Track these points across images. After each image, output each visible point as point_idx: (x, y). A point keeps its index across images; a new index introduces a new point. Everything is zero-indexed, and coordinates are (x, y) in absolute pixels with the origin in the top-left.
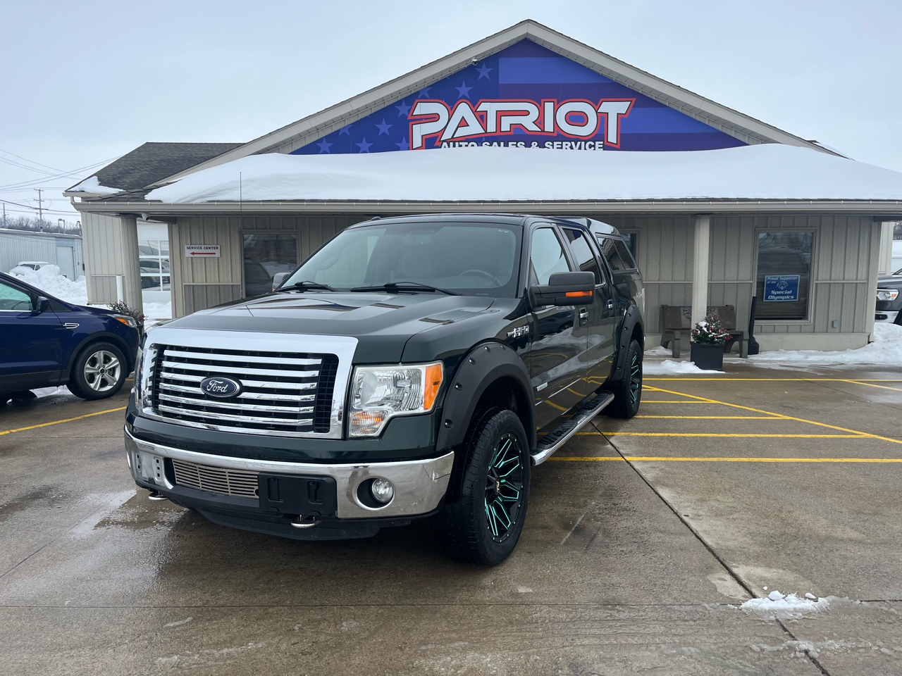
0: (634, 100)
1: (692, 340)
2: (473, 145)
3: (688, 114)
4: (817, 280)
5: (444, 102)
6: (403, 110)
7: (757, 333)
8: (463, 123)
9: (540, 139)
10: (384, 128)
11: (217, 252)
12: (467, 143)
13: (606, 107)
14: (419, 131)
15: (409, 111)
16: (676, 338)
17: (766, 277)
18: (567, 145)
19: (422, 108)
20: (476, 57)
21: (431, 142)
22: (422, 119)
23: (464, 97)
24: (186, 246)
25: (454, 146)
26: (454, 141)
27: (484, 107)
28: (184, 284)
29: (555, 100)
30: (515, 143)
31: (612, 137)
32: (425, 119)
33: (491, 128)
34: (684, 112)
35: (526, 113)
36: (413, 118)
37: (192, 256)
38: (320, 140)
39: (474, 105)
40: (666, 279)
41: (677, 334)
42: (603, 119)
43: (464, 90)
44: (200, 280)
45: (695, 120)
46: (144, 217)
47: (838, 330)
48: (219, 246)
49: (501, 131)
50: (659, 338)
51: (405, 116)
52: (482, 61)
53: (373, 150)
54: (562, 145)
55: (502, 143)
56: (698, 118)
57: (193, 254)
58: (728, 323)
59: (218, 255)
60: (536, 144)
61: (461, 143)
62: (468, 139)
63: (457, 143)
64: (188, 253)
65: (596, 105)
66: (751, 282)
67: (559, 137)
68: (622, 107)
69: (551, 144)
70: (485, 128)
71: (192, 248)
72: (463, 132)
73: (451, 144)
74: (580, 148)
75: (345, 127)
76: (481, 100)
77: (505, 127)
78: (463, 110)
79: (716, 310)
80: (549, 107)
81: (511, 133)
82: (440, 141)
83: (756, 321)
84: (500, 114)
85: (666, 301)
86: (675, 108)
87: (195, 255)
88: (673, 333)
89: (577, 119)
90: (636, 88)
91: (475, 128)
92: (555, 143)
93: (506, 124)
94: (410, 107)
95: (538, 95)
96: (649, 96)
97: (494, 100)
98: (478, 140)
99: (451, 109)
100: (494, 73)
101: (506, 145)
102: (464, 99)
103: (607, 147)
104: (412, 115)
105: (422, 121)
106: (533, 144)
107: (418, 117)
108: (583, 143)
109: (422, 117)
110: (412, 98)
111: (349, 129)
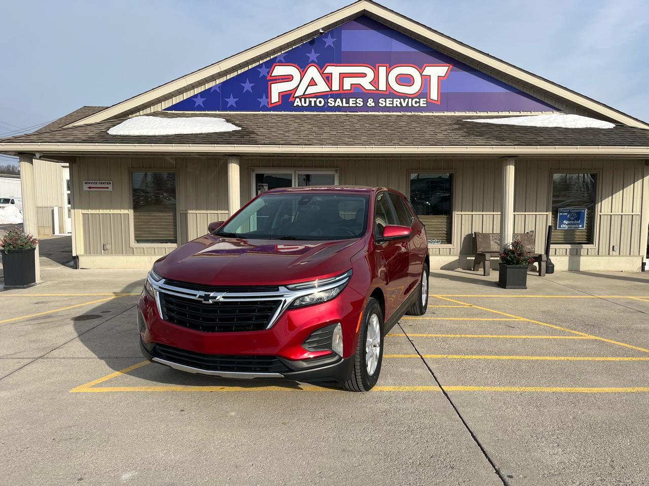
0: (451, 65)
4: (601, 212)
5: (296, 66)
6: (263, 72)
7: (552, 256)
8: (313, 83)
9: (376, 96)
10: (248, 86)
11: (110, 187)
12: (315, 99)
13: (429, 71)
14: (276, 89)
15: (268, 73)
16: (486, 259)
17: (559, 209)
19: (279, 71)
20: (323, 28)
21: (286, 98)
22: (279, 79)
23: (313, 62)
24: (84, 182)
26: (305, 97)
27: (329, 70)
28: (82, 213)
29: (388, 65)
30: (355, 99)
31: (434, 95)
32: (282, 79)
34: (493, 75)
35: (363, 75)
36: (271, 78)
37: (89, 189)
38: (195, 96)
39: (321, 68)
42: (426, 80)
43: (313, 56)
46: (38, 156)
47: (617, 253)
48: (111, 182)
49: (343, 90)
51: (264, 77)
54: (393, 101)
55: (344, 100)
57: (90, 188)
58: (529, 247)
59: (110, 189)
60: (372, 100)
61: (310, 99)
62: (317, 96)
63: (307, 100)
64: (85, 187)
65: (421, 69)
67: (391, 95)
68: (442, 71)
69: (384, 100)
70: (330, 86)
71: (89, 183)
72: (312, 90)
73: (303, 100)
74: (408, 104)
75: (216, 85)
76: (327, 64)
77: (347, 86)
78: (313, 72)
79: (519, 237)
80: (382, 70)
81: (352, 91)
82: (293, 97)
83: (551, 245)
84: (342, 76)
85: (476, 230)
87: (92, 189)
89: (405, 80)
90: (453, 56)
91: (322, 87)
92: (388, 100)
93: (348, 83)
94: (269, 69)
95: (373, 60)
96: (464, 62)
97: (338, 65)
98: (324, 96)
99: (303, 71)
100: (338, 43)
101: (347, 101)
102: (313, 63)
103: (430, 103)
104: (271, 76)
105: (278, 81)
106: (369, 100)
107: (275, 78)
108: (410, 100)
109: (279, 77)
110: (271, 63)
111: (219, 87)
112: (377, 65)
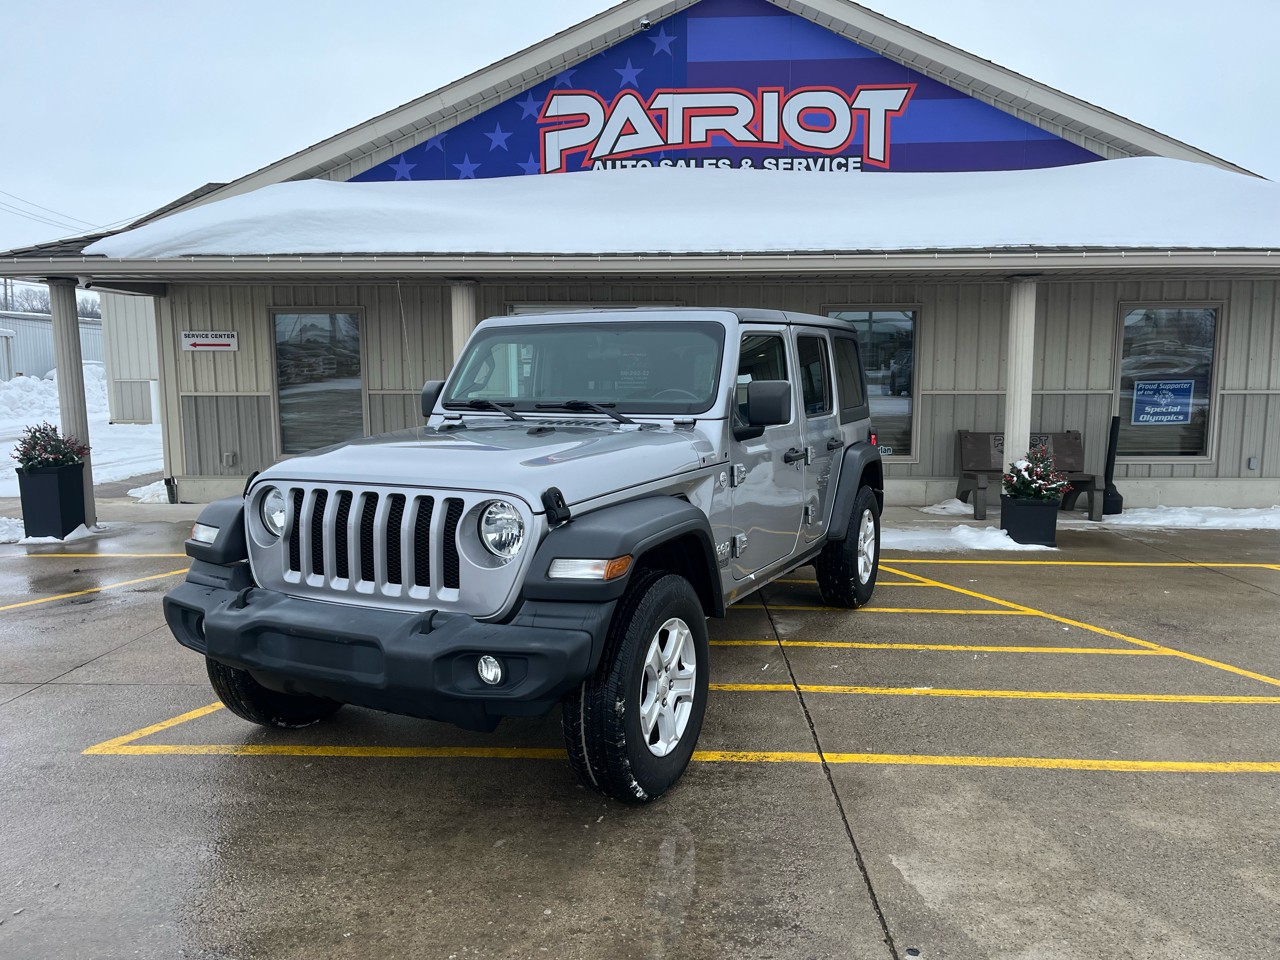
0: (914, 86)
1: (1004, 492)
2: (644, 166)
3: (1006, 109)
4: (1224, 388)
5: (596, 94)
6: (529, 108)
7: (1120, 477)
8: (629, 129)
9: (757, 154)
10: (498, 138)
11: (233, 342)
12: (634, 162)
13: (866, 99)
14: (556, 143)
15: (539, 110)
16: (980, 485)
17: (1136, 382)
18: (800, 163)
19: (561, 105)
20: (648, 16)
21: (576, 160)
22: (560, 123)
23: (629, 86)
24: (183, 333)
25: (614, 167)
26: (613, 158)
27: (662, 101)
28: (181, 394)
29: (781, 89)
30: (714, 161)
31: (877, 150)
32: (566, 122)
33: (675, 136)
34: (999, 106)
35: (732, 111)
36: (545, 121)
37: (193, 348)
38: (396, 160)
39: (645, 97)
40: (966, 386)
41: (982, 480)
42: (861, 118)
43: (629, 73)
44: (206, 388)
45: (1017, 119)
46: (82, 281)
47: (1257, 473)
48: (235, 333)
49: (690, 142)
50: (953, 484)
51: (532, 119)
52: (660, 24)
53: (480, 174)
54: (792, 164)
55: (693, 162)
56: (1022, 116)
57: (195, 345)
58: (1070, 460)
59: (234, 347)
61: (624, 163)
62: (637, 156)
63: (618, 163)
64: (186, 344)
65: (849, 95)
66: (1110, 392)
67: (787, 151)
68: (894, 98)
69: (774, 162)
70: (664, 136)
71: (193, 336)
72: (627, 144)
73: (609, 163)
74: (822, 169)
75: (436, 138)
76: (657, 91)
77: (698, 135)
78: (629, 107)
79: (1050, 440)
80: (771, 100)
81: (708, 145)
82: (590, 159)
83: (1117, 458)
84: (689, 114)
85: (965, 423)
86: (984, 99)
87: (198, 348)
88: (974, 478)
89: (816, 119)
90: (917, 66)
91: (648, 137)
92: (781, 161)
93: (699, 129)
94: (541, 103)
95: (751, 79)
96: (939, 79)
97: (679, 90)
98: (653, 156)
99: (609, 105)
100: (680, 47)
101: (700, 165)
102: (629, 88)
103: (868, 166)
104: (545, 117)
105: (561, 127)
106: (743, 162)
107: (555, 120)
108: (827, 160)
109: (561, 119)
110: (545, 89)
111: (442, 141)
112: (760, 89)
